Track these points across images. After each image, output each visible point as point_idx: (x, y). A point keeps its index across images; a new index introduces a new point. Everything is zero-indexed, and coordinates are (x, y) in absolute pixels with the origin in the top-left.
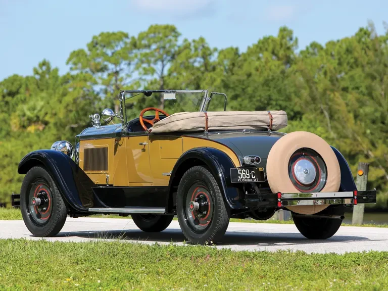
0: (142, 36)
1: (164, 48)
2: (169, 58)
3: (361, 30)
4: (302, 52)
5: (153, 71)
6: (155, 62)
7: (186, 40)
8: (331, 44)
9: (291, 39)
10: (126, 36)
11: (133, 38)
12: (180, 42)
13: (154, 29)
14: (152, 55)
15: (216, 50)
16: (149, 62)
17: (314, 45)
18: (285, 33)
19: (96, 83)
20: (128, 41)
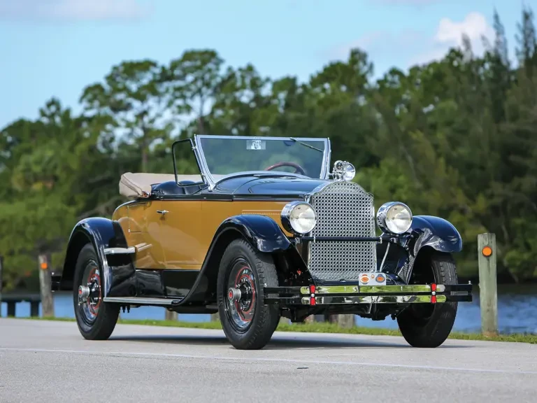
0: (174, 65)
1: (203, 78)
2: (210, 91)
3: (452, 51)
4: (379, 82)
5: (188, 109)
6: (192, 97)
7: (230, 69)
8: (415, 70)
9: (365, 63)
10: (154, 65)
11: (163, 68)
12: (223, 71)
13: (188, 56)
14: (187, 88)
15: (268, 80)
16: (183, 97)
17: (394, 72)
18: (357, 56)
19: (116, 125)
20: (157, 71)
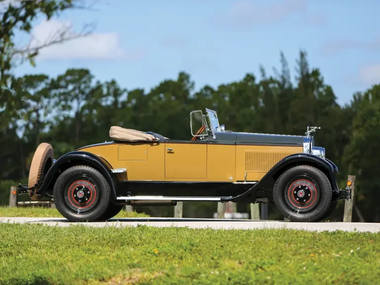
0: (60, 78)
1: (79, 88)
2: (84, 97)
3: (248, 75)
4: (197, 94)
5: (70, 108)
6: (72, 101)
7: (98, 82)
8: (222, 87)
9: (188, 82)
10: (47, 77)
11: (53, 80)
12: (93, 84)
13: (70, 72)
14: (69, 93)
15: (125, 90)
16: (66, 100)
17: (207, 88)
18: (183, 77)
19: (18, 118)
20: (49, 81)
